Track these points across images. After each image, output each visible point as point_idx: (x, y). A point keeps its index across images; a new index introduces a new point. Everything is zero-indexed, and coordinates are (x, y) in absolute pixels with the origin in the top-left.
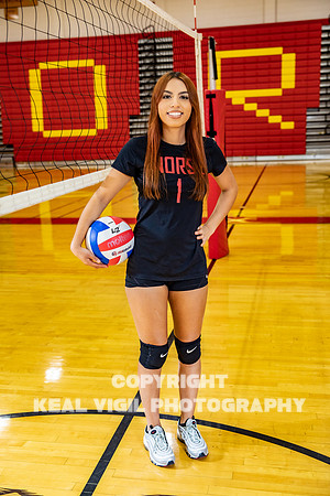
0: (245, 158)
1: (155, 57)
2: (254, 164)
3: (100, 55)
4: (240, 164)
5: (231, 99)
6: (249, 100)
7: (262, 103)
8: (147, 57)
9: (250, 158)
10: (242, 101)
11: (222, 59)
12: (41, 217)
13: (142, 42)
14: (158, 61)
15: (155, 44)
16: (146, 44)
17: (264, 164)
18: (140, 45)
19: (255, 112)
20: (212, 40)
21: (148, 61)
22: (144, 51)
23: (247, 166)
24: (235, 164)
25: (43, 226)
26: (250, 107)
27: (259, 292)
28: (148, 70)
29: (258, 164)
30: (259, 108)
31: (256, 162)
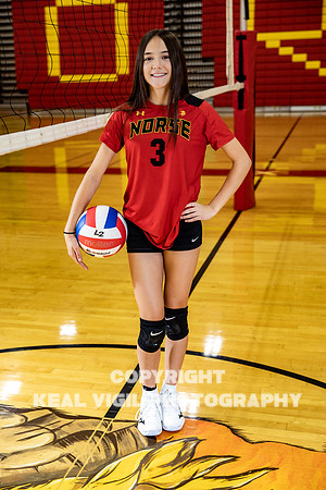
2: (287, 114)
4: (272, 115)
5: (264, 42)
6: (284, 43)
7: (299, 46)
9: (283, 109)
10: (276, 44)
17: (298, 115)
19: (290, 57)
24: (267, 115)
28: (174, 9)
29: (293, 114)
30: (295, 52)
31: (290, 112)
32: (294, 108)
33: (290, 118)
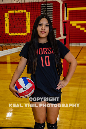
0: (76, 44)
3: (28, 9)
8: (44, 10)
11: (69, 11)
14: (48, 11)
18: (42, 6)
20: (66, 4)
23: (77, 46)
24: (73, 46)
26: (78, 27)
27: (80, 88)
29: (81, 46)
30: (81, 27)
31: (80, 45)
32: (81, 44)
33: (80, 47)
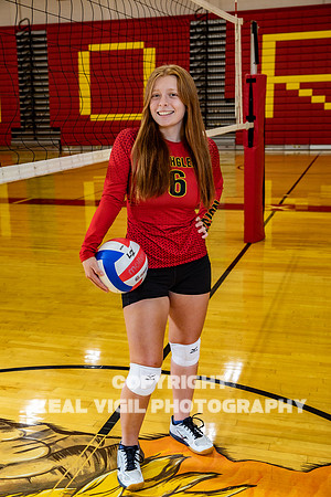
0: (297, 147)
1: (208, 40)
2: (307, 152)
3: (150, 37)
4: (292, 152)
5: (285, 85)
6: (304, 86)
7: (318, 88)
8: (199, 40)
9: (302, 147)
10: (297, 87)
11: (277, 42)
12: (86, 198)
13: (194, 23)
14: (210, 43)
15: (208, 26)
16: (198, 26)
17: (317, 152)
18: (193, 27)
19: (310, 98)
20: (254, 24)
21: (199, 44)
22: (196, 33)
24: (286, 152)
25: (87, 208)
26: (304, 93)
27: (289, 274)
28: (198, 53)
30: (314, 94)
31: (309, 150)
32: (312, 147)
33: (309, 157)
